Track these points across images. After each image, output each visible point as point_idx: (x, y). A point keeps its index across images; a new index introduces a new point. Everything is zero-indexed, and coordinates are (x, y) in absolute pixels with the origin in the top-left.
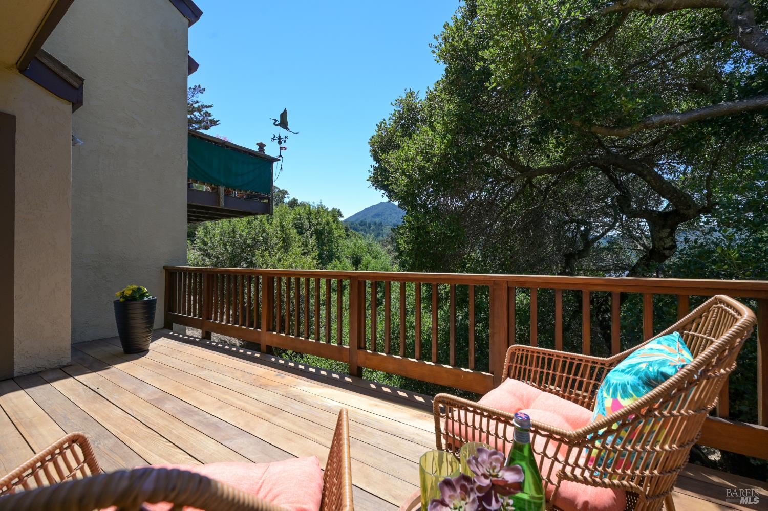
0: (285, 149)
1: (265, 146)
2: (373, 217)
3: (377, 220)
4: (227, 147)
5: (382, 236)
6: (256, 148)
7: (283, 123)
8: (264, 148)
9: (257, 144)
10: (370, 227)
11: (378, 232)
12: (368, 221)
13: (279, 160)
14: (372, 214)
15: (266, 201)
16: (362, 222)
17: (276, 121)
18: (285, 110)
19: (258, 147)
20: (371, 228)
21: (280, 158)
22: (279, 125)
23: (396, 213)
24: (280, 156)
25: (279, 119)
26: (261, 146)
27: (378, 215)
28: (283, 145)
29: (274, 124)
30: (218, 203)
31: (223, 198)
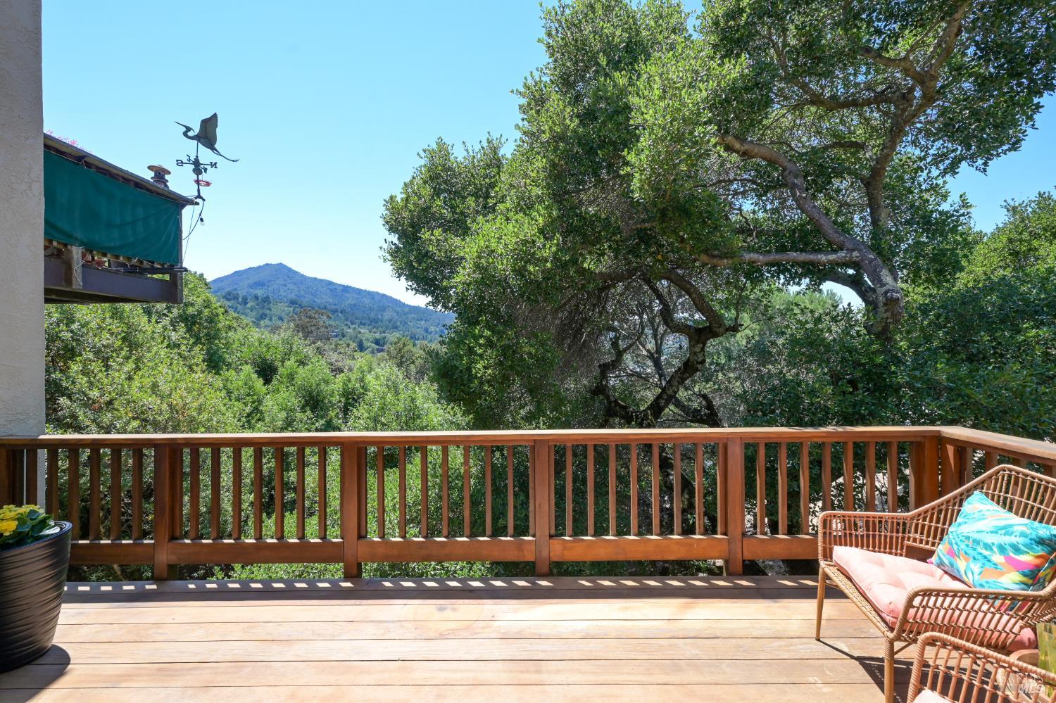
0: (208, 184)
1: (169, 173)
2: (251, 286)
3: (260, 292)
4: (89, 165)
5: (271, 320)
6: (149, 176)
7: (207, 134)
8: (167, 177)
9: (150, 168)
10: (246, 304)
11: (261, 312)
12: (241, 293)
13: (197, 204)
14: (251, 282)
15: (167, 277)
16: (229, 293)
17: (188, 129)
18: (215, 115)
19: (152, 174)
20: (249, 305)
21: (198, 200)
22: (197, 138)
23: (295, 284)
24: (199, 196)
25: (196, 129)
26: (160, 173)
27: (260, 284)
28: (203, 177)
29: (185, 134)
30: (68, 279)
31: (80, 270)
